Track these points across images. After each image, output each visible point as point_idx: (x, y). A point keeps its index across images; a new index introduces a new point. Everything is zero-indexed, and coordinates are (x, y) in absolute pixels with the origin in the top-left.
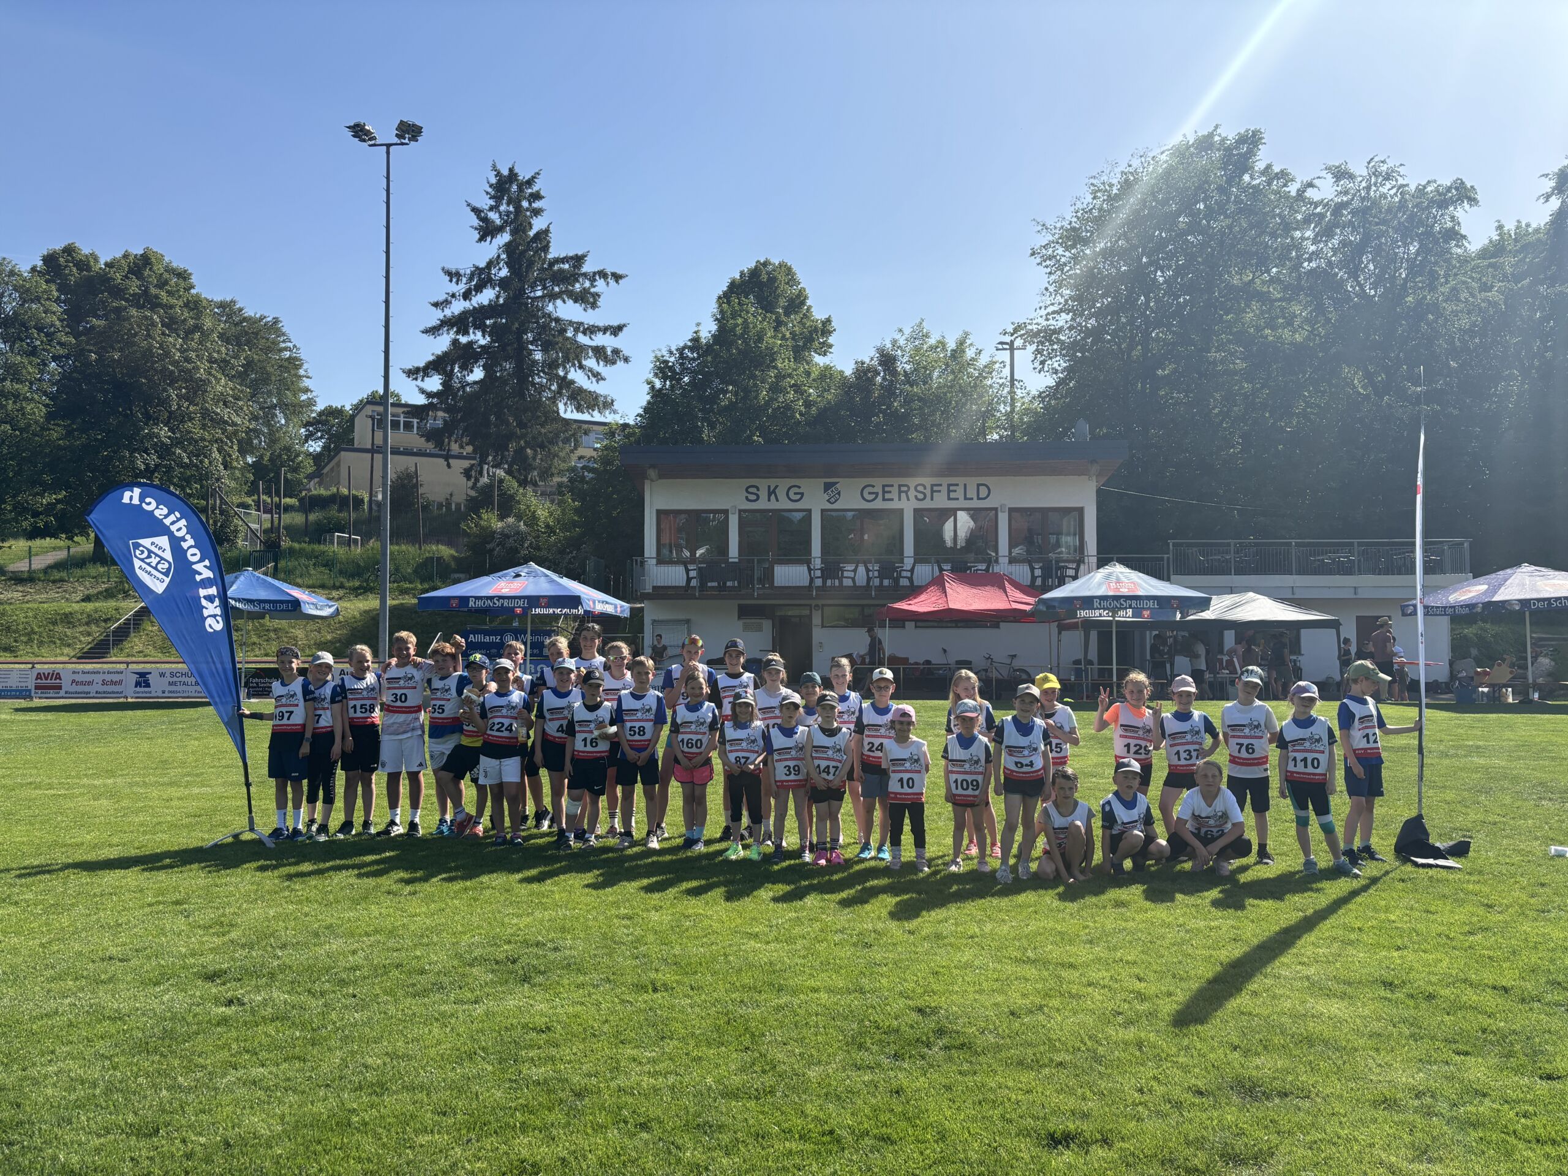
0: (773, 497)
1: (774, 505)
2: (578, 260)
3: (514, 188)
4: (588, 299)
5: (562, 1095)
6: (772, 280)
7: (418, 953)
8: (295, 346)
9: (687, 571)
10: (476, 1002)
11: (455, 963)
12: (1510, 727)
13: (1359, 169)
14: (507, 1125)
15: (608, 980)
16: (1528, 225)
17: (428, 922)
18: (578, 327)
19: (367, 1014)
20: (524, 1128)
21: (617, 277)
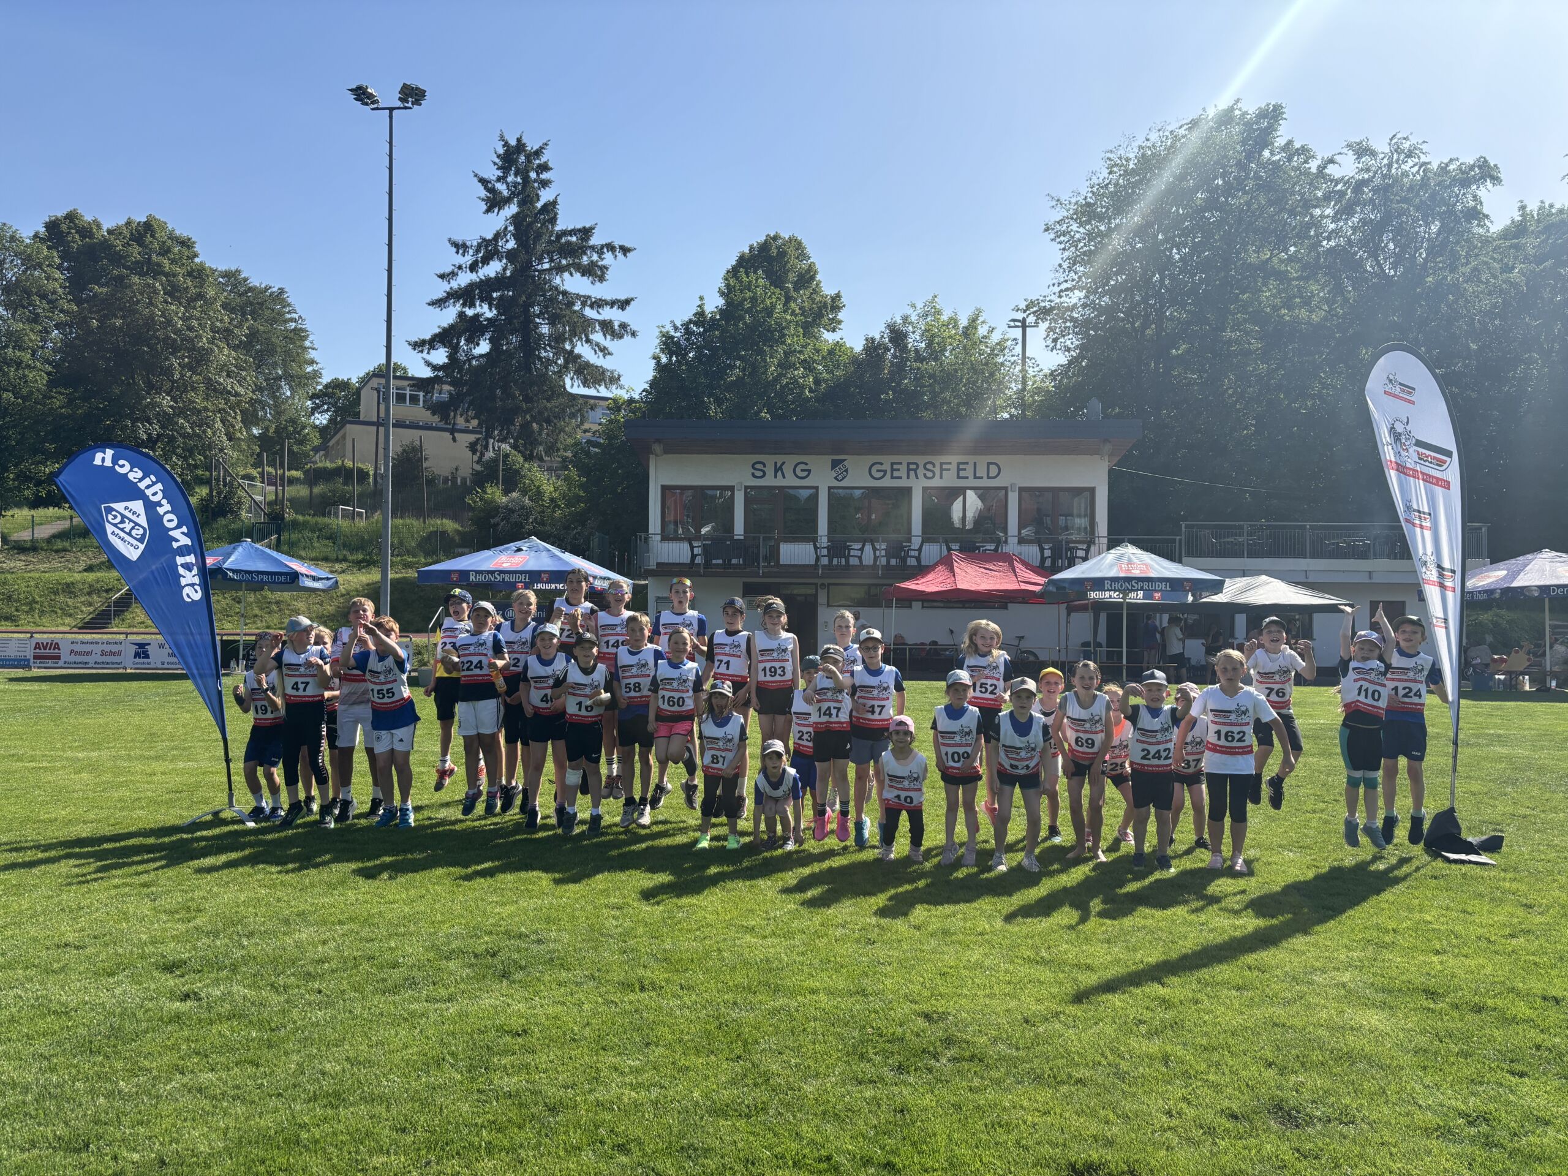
0: (779, 474)
1: (780, 482)
2: (586, 233)
3: (522, 158)
4: (595, 272)
5: (534, 1110)
6: (782, 254)
7: (393, 945)
8: (300, 317)
9: (692, 548)
10: (450, 1000)
11: (431, 955)
12: (1530, 716)
13: (1382, 146)
14: (472, 1144)
15: (592, 977)
16: (1551, 206)
17: (406, 909)
18: (585, 300)
19: (330, 1012)
20: (491, 1149)
21: (625, 250)
